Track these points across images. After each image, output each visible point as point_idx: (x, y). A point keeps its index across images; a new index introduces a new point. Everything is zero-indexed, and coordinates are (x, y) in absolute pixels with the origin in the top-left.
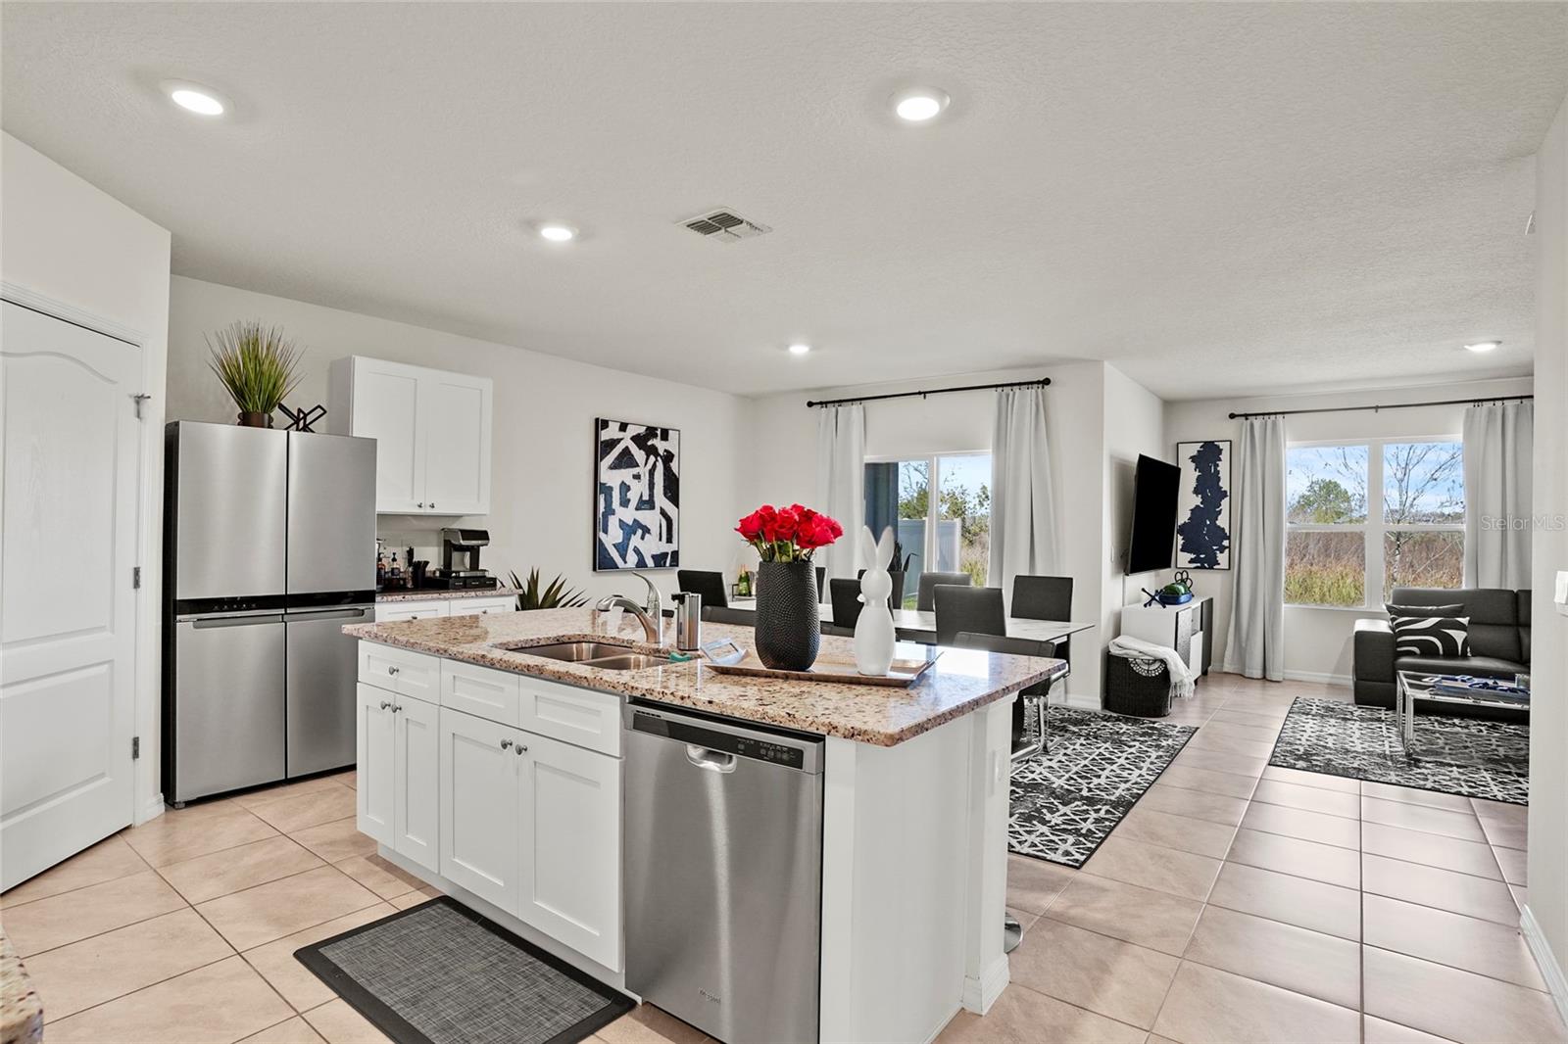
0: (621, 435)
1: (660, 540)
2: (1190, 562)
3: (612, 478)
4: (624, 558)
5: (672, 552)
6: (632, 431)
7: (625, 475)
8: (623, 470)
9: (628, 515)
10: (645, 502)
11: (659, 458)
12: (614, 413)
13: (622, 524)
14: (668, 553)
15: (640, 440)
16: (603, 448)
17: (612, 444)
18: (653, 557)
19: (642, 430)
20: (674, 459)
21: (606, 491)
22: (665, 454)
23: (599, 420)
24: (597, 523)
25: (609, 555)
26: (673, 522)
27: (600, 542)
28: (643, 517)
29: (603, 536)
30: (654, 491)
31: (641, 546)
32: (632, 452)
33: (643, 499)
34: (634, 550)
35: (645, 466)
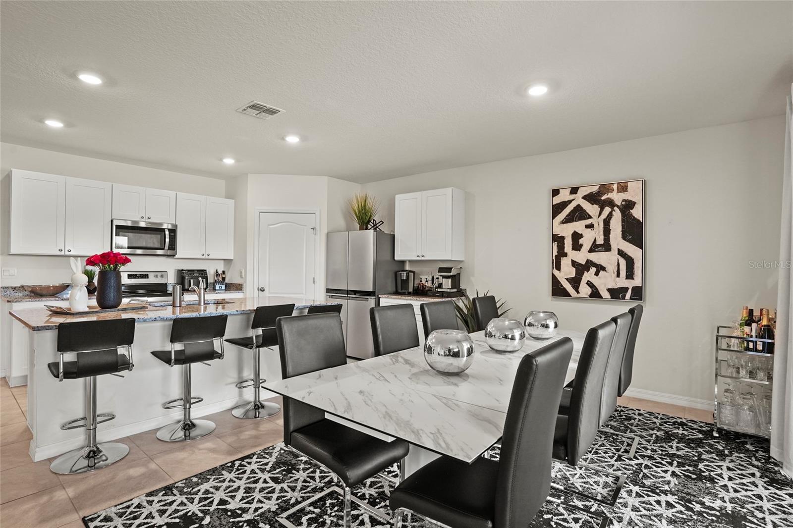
0: (572, 197)
1: (618, 275)
3: (566, 231)
4: (577, 289)
5: (633, 288)
6: (583, 192)
7: (579, 226)
8: (575, 223)
9: (581, 257)
10: (600, 245)
11: (616, 208)
12: (565, 181)
13: (574, 263)
14: (627, 289)
15: (591, 198)
16: (557, 209)
17: (564, 205)
18: (609, 290)
19: (595, 189)
20: (636, 206)
21: (558, 240)
22: (623, 203)
23: (553, 190)
24: (553, 263)
25: (562, 286)
26: (635, 261)
27: (554, 276)
28: (599, 258)
29: (556, 272)
30: (610, 236)
31: (595, 281)
32: (584, 208)
33: (597, 243)
34: (587, 283)
35: (599, 217)
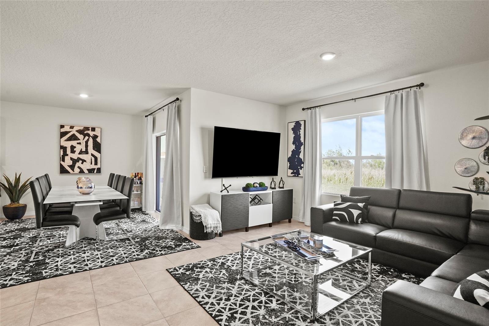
0: (71, 130)
1: (91, 164)
2: (291, 174)
3: (68, 144)
4: (73, 170)
5: (97, 168)
6: (76, 128)
7: (74, 143)
8: (72, 141)
9: (75, 156)
10: (84, 152)
11: (90, 137)
12: (67, 121)
13: (71, 159)
14: (95, 169)
15: (80, 132)
16: (63, 134)
17: (66, 133)
18: (88, 170)
19: (82, 128)
20: (98, 137)
21: (64, 148)
22: (94, 136)
23: (61, 125)
24: (60, 158)
25: (66, 169)
26: (98, 158)
27: (61, 165)
28: (83, 156)
29: (62, 163)
30: (88, 148)
31: (82, 166)
32: (77, 135)
33: (82, 151)
34: (78, 167)
35: (83, 140)
